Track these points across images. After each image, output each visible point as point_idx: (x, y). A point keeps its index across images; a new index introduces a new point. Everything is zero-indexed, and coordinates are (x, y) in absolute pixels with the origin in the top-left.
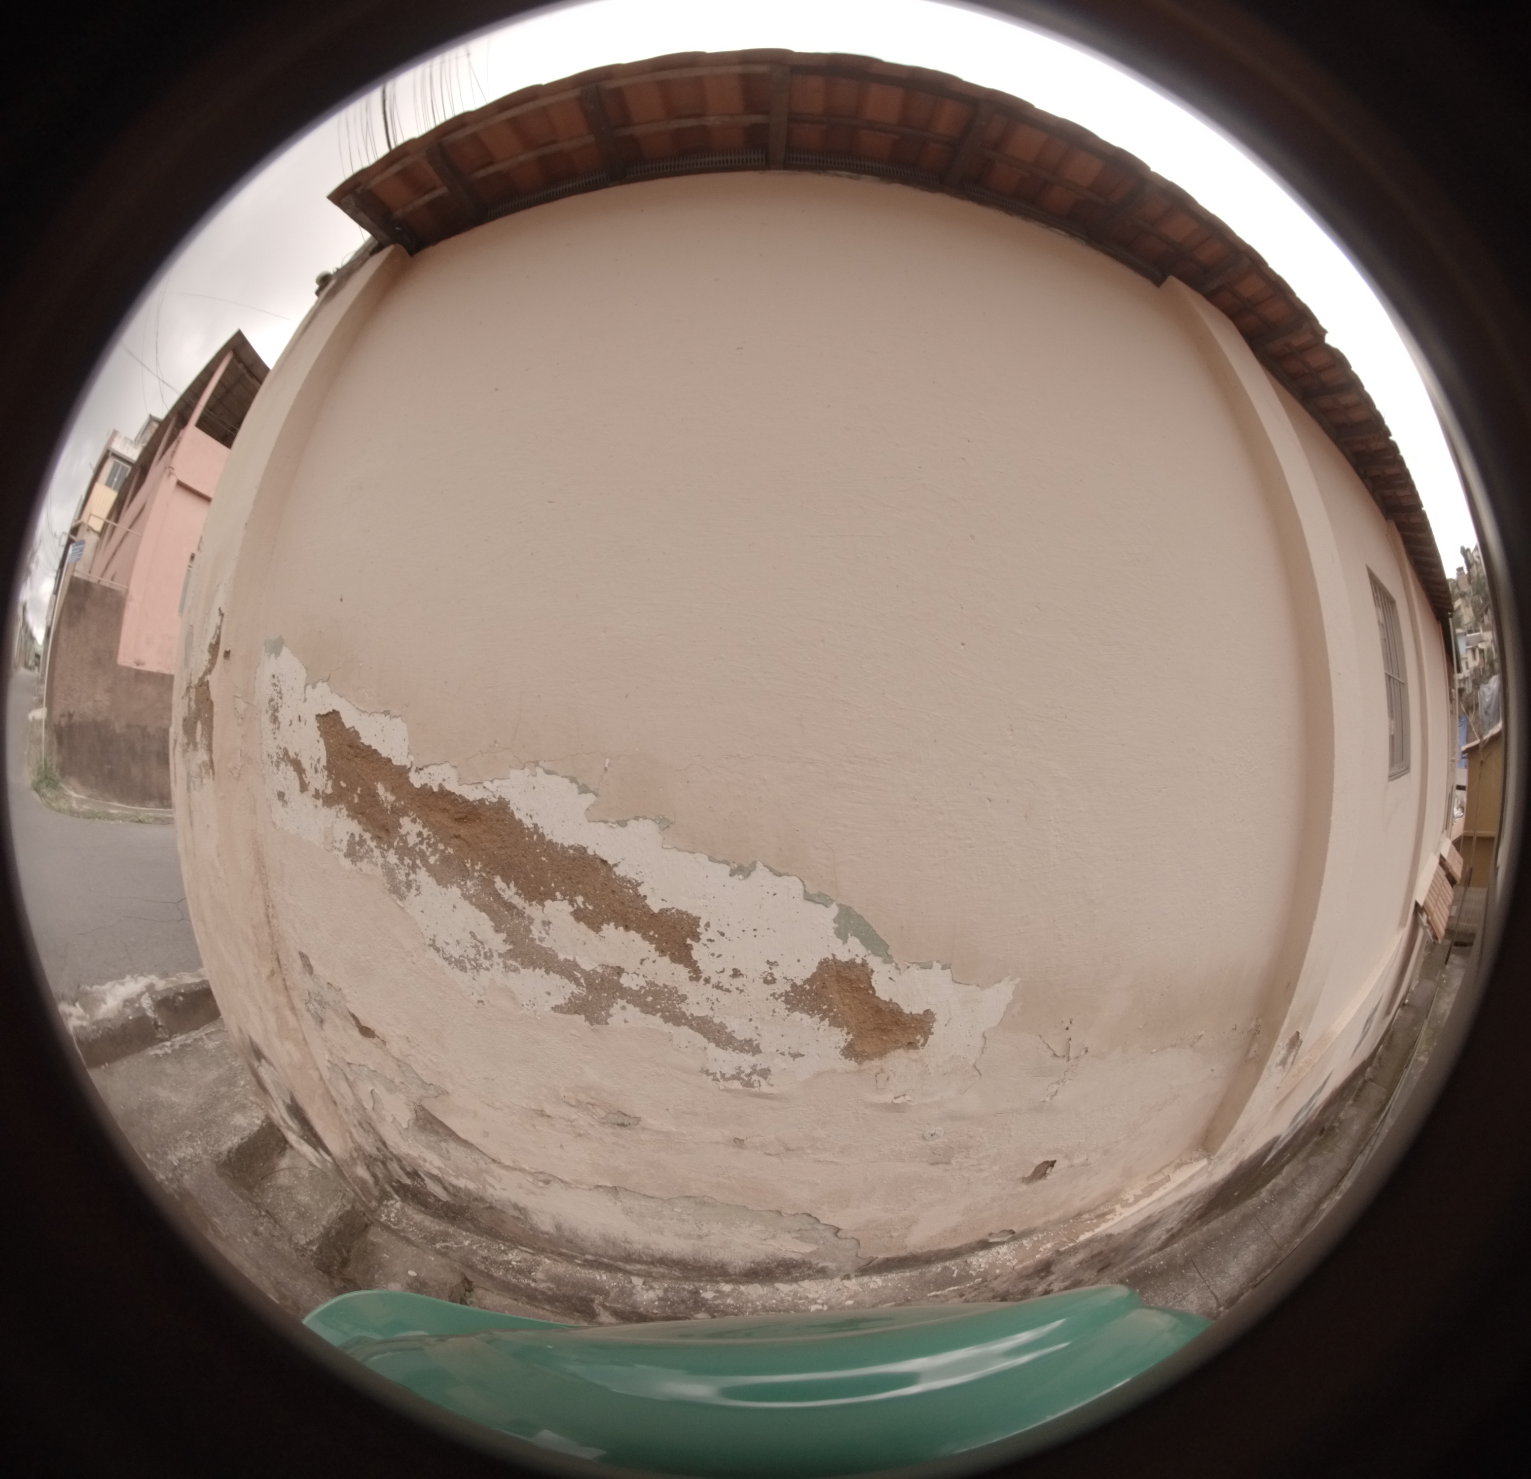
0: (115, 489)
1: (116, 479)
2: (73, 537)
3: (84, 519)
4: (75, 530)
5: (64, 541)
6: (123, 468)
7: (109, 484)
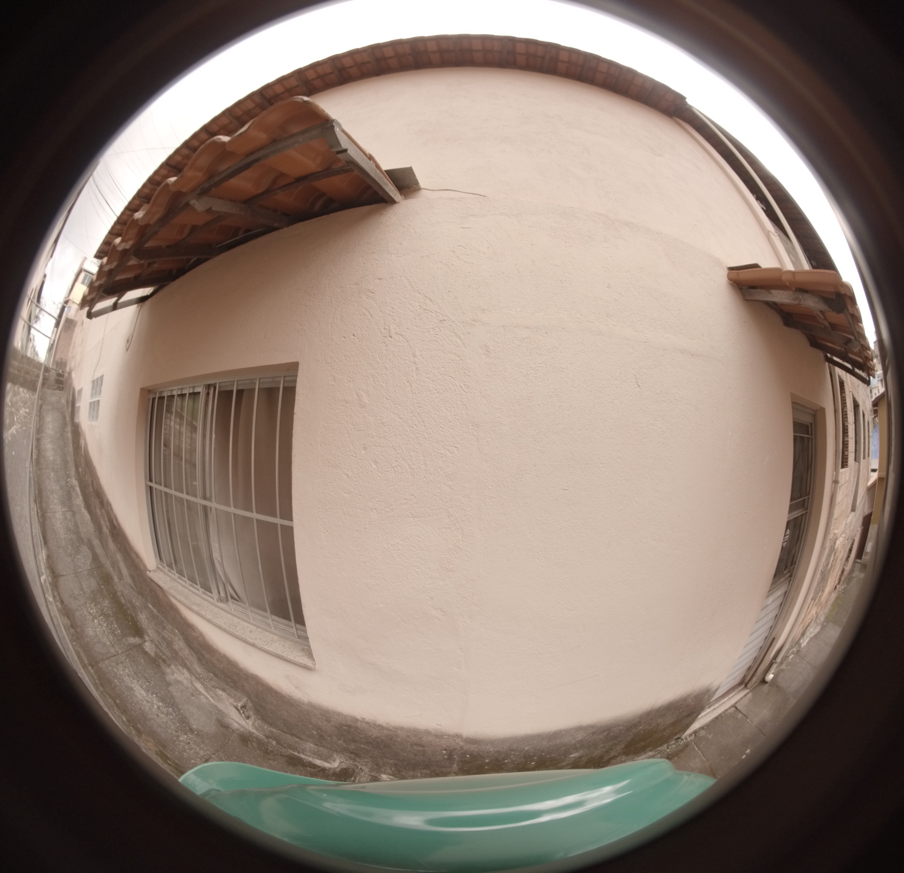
0: (86, 285)
1: (86, 281)
2: (65, 305)
3: (71, 297)
4: (66, 302)
5: (60, 306)
6: (90, 276)
7: (83, 283)
